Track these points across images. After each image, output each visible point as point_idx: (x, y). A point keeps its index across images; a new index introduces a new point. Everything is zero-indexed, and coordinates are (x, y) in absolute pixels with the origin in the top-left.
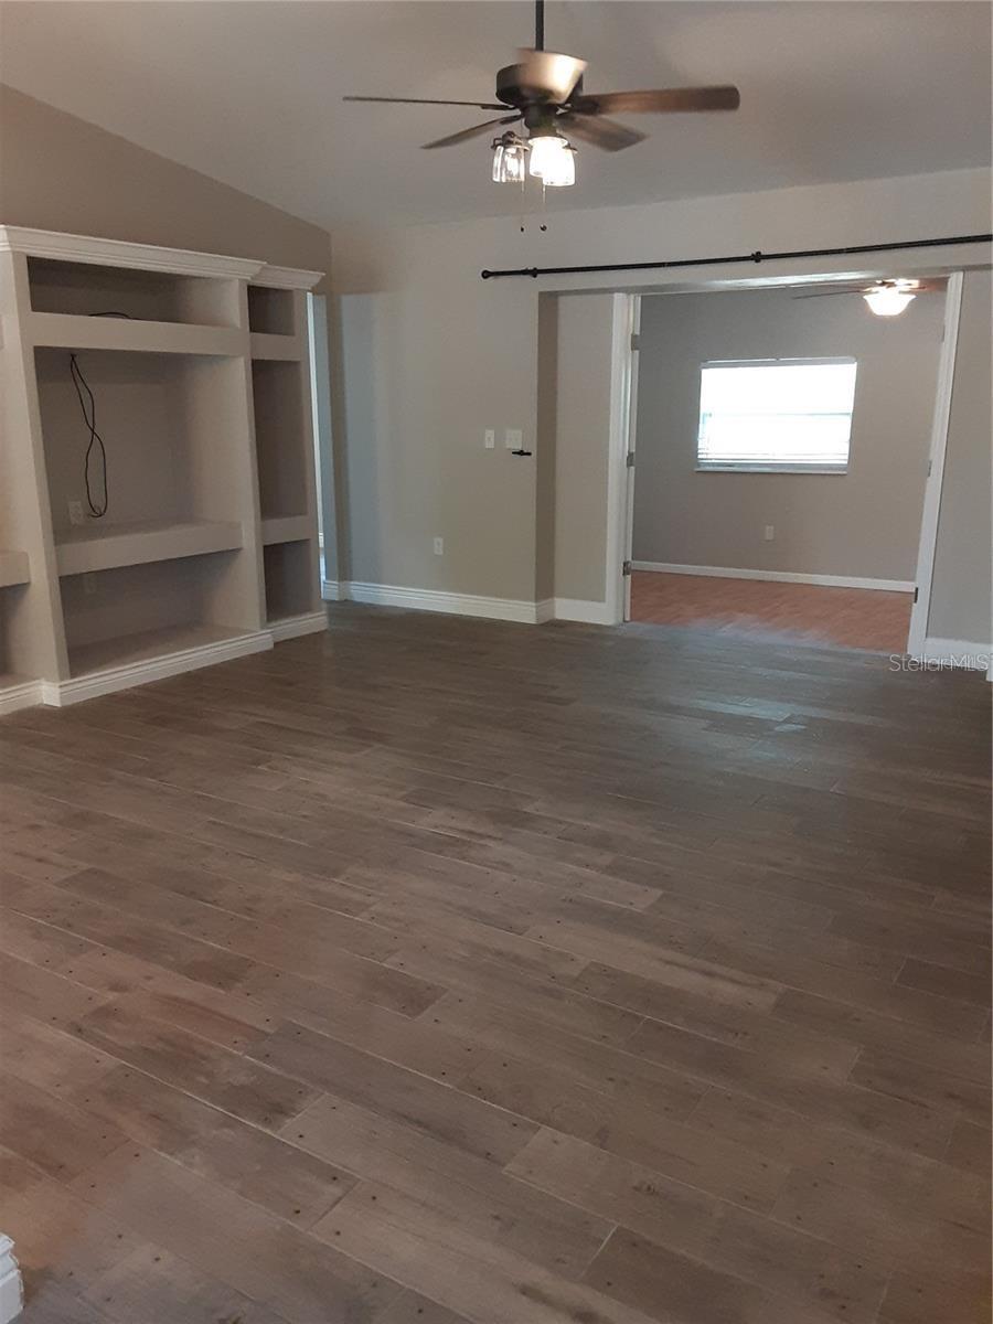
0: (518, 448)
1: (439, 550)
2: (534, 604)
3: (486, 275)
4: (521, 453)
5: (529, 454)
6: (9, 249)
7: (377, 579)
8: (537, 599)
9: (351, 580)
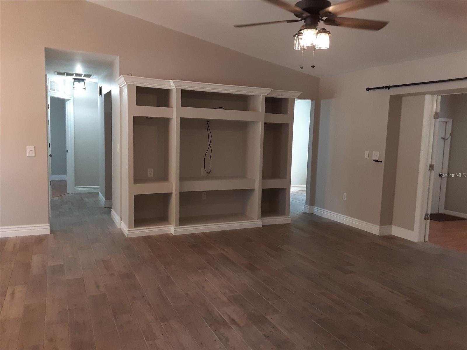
0: (377, 159)
1: (345, 198)
2: (379, 227)
3: (368, 89)
4: (377, 161)
5: (382, 162)
6: (175, 87)
7: (323, 207)
8: (381, 225)
9: (315, 206)
